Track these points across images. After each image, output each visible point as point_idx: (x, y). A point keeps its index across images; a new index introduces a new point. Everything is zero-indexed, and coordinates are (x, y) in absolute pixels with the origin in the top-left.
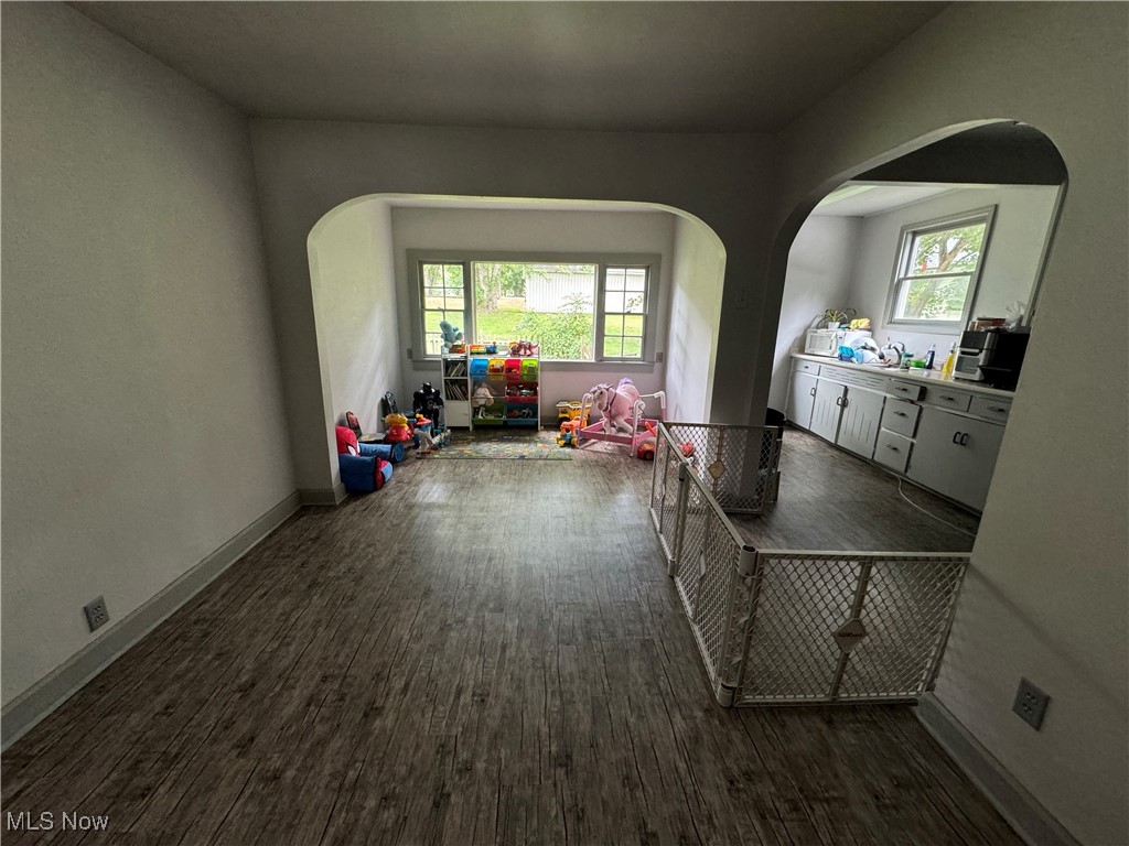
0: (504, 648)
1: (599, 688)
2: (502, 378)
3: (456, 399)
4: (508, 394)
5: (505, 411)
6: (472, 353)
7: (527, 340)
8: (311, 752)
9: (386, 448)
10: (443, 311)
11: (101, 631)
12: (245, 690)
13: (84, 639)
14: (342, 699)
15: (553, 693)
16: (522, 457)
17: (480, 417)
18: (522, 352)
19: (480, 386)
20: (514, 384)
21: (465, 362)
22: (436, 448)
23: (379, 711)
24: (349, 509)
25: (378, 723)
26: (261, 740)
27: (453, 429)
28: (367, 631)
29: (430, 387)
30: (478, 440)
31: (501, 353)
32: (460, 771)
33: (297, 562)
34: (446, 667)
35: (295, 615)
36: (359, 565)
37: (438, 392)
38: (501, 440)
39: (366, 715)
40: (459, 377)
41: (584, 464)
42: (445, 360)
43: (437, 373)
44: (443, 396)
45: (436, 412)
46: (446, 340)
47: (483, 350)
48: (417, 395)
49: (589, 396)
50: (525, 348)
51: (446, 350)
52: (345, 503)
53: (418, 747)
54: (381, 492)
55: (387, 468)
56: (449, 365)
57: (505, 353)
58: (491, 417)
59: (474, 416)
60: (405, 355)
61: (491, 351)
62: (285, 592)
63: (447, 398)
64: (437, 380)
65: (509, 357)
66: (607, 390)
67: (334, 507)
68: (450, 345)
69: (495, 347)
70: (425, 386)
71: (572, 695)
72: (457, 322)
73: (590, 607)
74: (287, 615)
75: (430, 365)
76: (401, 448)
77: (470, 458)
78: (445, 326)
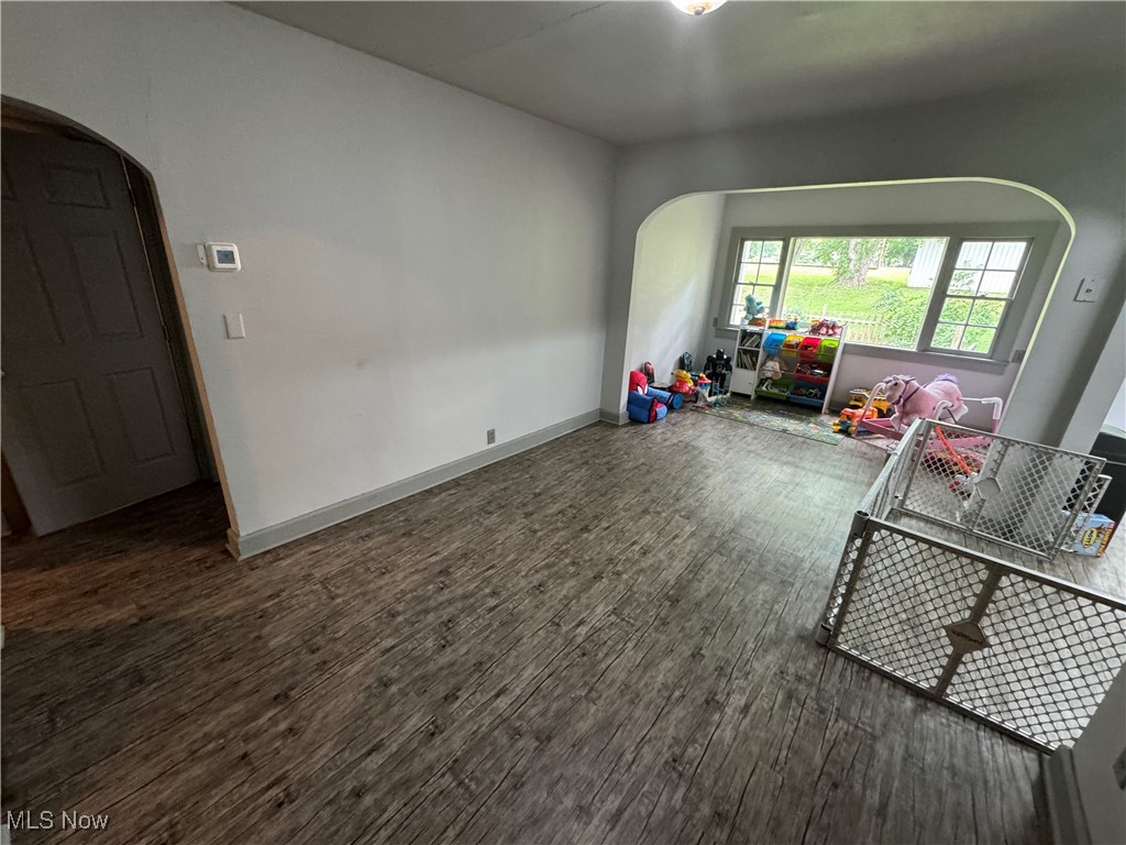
0: (676, 537)
1: (726, 585)
2: (794, 355)
3: (746, 368)
4: (798, 371)
5: (791, 387)
6: (770, 327)
7: (830, 319)
8: (552, 531)
9: (667, 394)
10: (754, 285)
11: (492, 445)
12: (536, 495)
13: (483, 446)
14: (574, 518)
15: (691, 571)
16: (785, 431)
17: (764, 388)
18: (824, 330)
19: (772, 360)
20: (807, 363)
21: (760, 335)
22: (710, 406)
23: (589, 531)
24: (625, 430)
25: (585, 535)
26: (535, 516)
27: (734, 394)
28: (601, 495)
29: (723, 353)
30: (754, 408)
31: (800, 330)
32: (613, 573)
33: (582, 449)
34: (634, 529)
35: (570, 474)
36: (614, 462)
37: (729, 359)
38: (776, 413)
39: (582, 529)
40: (750, 348)
41: (850, 451)
42: (744, 332)
43: (731, 342)
44: (733, 363)
45: (724, 377)
46: (748, 313)
47: (782, 325)
48: (710, 359)
49: (883, 385)
50: (828, 327)
51: (747, 322)
52: (625, 425)
53: (599, 553)
54: (651, 425)
55: (662, 410)
56: (746, 335)
57: (805, 330)
58: (776, 391)
59: (758, 387)
60: (712, 322)
61: (791, 327)
62: (571, 461)
63: (738, 366)
64: (732, 348)
65: (807, 335)
66: (907, 382)
67: (617, 426)
68: (751, 317)
69: (795, 323)
70: (719, 351)
71: (703, 578)
72: (764, 297)
73: (758, 544)
74: (566, 472)
75: (731, 334)
76: (680, 400)
77: (736, 420)
78: (750, 300)
